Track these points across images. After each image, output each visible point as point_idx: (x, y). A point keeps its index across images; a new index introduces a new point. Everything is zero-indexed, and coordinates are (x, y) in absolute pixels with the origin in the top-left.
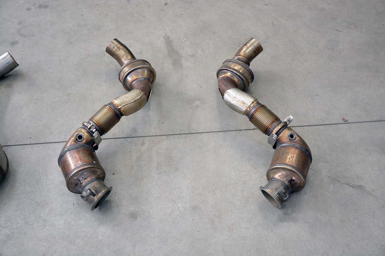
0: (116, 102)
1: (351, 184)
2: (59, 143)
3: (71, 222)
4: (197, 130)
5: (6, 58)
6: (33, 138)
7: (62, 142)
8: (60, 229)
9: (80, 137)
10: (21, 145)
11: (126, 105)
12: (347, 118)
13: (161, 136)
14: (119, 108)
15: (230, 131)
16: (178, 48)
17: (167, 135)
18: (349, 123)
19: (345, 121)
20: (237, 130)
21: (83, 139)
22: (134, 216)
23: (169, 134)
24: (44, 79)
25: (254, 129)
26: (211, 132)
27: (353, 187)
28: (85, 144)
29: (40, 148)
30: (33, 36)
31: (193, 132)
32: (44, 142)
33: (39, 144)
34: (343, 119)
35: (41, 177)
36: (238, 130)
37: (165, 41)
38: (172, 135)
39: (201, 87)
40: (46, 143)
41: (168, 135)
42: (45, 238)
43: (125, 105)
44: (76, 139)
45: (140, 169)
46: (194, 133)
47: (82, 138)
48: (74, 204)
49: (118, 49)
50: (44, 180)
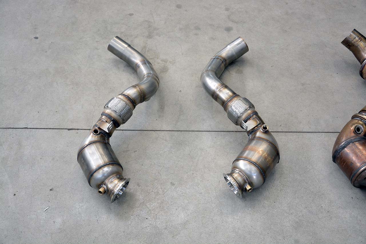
2: (312, 133)
5: (241, 44)
6: (283, 125)
8: (348, 223)
24: (272, 67)
30: (244, 22)
33: (291, 132)
42: (336, 230)
48: (352, 198)
49: (359, 39)
50: (311, 170)
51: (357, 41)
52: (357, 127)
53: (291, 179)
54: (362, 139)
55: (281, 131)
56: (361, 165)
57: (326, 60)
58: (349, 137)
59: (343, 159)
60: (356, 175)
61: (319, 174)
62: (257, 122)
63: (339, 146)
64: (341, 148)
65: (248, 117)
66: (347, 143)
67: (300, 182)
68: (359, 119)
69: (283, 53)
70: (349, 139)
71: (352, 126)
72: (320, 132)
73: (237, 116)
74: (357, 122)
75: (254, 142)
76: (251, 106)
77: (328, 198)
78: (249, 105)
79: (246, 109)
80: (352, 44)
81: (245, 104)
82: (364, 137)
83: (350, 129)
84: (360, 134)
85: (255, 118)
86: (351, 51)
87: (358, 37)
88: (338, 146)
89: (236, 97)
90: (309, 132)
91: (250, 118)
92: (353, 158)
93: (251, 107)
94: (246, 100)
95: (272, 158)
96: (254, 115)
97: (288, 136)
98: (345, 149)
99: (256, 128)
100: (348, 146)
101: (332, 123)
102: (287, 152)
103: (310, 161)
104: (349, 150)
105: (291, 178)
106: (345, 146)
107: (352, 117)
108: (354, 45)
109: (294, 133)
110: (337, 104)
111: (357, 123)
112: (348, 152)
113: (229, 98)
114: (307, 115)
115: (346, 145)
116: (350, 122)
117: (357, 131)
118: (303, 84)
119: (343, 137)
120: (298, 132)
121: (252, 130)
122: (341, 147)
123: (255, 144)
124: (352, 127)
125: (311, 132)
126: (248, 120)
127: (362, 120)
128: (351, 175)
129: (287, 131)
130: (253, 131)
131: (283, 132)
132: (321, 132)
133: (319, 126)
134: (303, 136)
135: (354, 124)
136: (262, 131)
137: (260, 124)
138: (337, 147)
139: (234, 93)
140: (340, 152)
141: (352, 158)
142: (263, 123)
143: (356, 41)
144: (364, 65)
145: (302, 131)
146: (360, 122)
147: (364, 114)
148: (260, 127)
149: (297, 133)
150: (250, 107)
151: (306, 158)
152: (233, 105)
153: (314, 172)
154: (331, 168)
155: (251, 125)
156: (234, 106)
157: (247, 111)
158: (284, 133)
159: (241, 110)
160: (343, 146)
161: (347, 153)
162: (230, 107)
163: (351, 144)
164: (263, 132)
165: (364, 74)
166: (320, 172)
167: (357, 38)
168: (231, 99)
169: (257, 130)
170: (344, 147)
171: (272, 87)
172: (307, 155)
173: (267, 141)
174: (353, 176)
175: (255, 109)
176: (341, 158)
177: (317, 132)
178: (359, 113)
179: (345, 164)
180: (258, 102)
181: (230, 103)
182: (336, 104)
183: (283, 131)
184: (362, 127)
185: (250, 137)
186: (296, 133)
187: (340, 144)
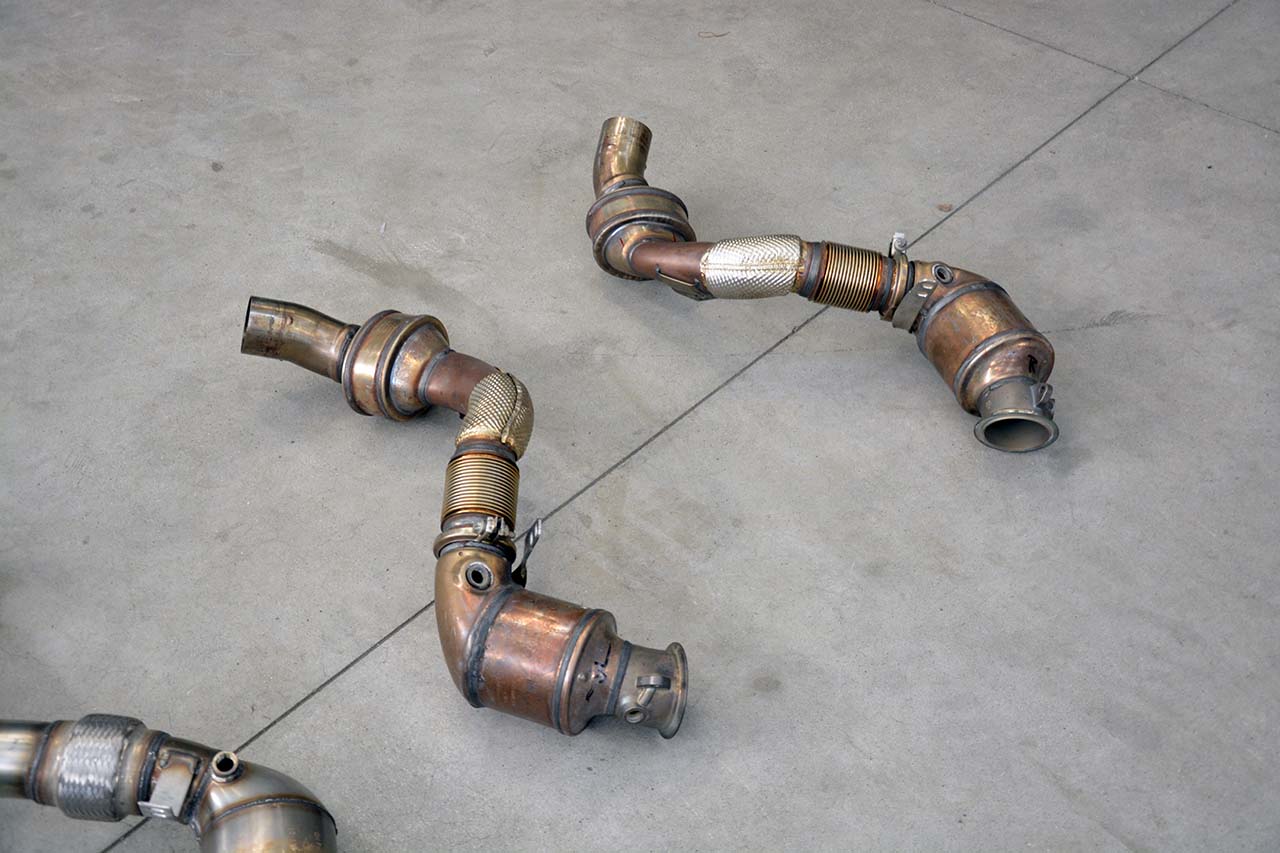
1: (1097, 321)
2: (357, 664)
3: (637, 812)
4: (676, 410)
6: (258, 703)
7: (361, 657)
8: (631, 847)
10: (246, 744)
12: (945, 201)
13: (608, 476)
15: (749, 366)
16: (389, 254)
17: (618, 464)
18: (957, 210)
19: (950, 211)
20: (761, 353)
22: (767, 685)
23: (620, 459)
24: (85, 542)
25: (793, 332)
26: (711, 394)
27: (1105, 324)
31: (671, 419)
33: (298, 704)
34: (941, 208)
35: (415, 775)
36: (765, 354)
37: (332, 258)
38: (629, 457)
39: (564, 312)
41: (621, 462)
45: (651, 578)
46: (676, 420)
48: (590, 769)
49: (286, 319)
50: (435, 776)
51: (283, 326)
52: (470, 573)
53: (403, 846)
54: (507, 596)
55: (266, 725)
56: (557, 669)
57: (232, 422)
58: (470, 616)
59: (498, 685)
60: (564, 706)
61: (464, 769)
62: (186, 765)
63: (467, 658)
64: (474, 661)
65: (146, 772)
66: (481, 636)
67: (434, 838)
68: (455, 546)
69: (90, 477)
70: (475, 620)
71: (456, 579)
72: (375, 646)
73: (104, 793)
74: (460, 558)
75: (224, 836)
76: (128, 727)
77: (536, 821)
78: (120, 732)
79: (121, 752)
80: (276, 341)
81: (106, 738)
82: (505, 587)
83: (458, 589)
84: (489, 585)
85: (169, 757)
86: (284, 361)
87: (277, 313)
88: (463, 660)
89: (52, 737)
90: (347, 668)
91: (154, 768)
92: (526, 665)
93: (131, 732)
94: (96, 722)
95: (313, 841)
96: (159, 749)
97: (298, 724)
98: (486, 654)
99: (195, 784)
100: (487, 643)
101: (387, 595)
102: (333, 775)
103: (413, 751)
104: (498, 653)
105: (400, 846)
106: (479, 648)
107: (435, 551)
108: (283, 343)
109: (309, 701)
110: (357, 531)
111: (461, 562)
112: (499, 657)
113: (29, 755)
114: (305, 621)
115: (479, 642)
116: (439, 569)
117: (478, 585)
118: (223, 536)
119: (456, 625)
120: (318, 690)
121: (189, 800)
122: (471, 659)
123: (233, 841)
124: (458, 582)
125: (352, 664)
126: (150, 780)
127: (468, 544)
128: (549, 714)
129: (285, 711)
130: (195, 801)
131: (275, 722)
132: (380, 643)
133: (362, 629)
134: (339, 692)
135: (456, 571)
136: (224, 780)
137: (199, 763)
138: (460, 664)
139: (37, 727)
140: (478, 672)
141: (521, 666)
142: (211, 753)
143: (282, 328)
144: (348, 380)
145: (326, 680)
146: (467, 553)
147: (458, 524)
148: (206, 771)
149: (316, 695)
150: (127, 735)
151: (396, 749)
152: (63, 768)
153: (446, 775)
154: (480, 726)
155: (170, 789)
156: (71, 770)
157: (126, 756)
158: (278, 723)
159: (105, 763)
160: (476, 649)
161: (499, 662)
162: (55, 782)
163: (492, 634)
164: (228, 782)
165: (366, 405)
166: (461, 762)
167: (278, 320)
168: (41, 752)
169: (203, 789)
170: (478, 653)
171: (134, 606)
172: (392, 740)
173: (261, 800)
174: (557, 715)
175: (145, 727)
176: (492, 685)
177: (368, 652)
178: (442, 529)
179: (514, 697)
180: (125, 685)
181: (46, 772)
182: (355, 533)
183: (273, 720)
184: (480, 563)
185: (199, 827)
186: (313, 698)
187: (464, 650)
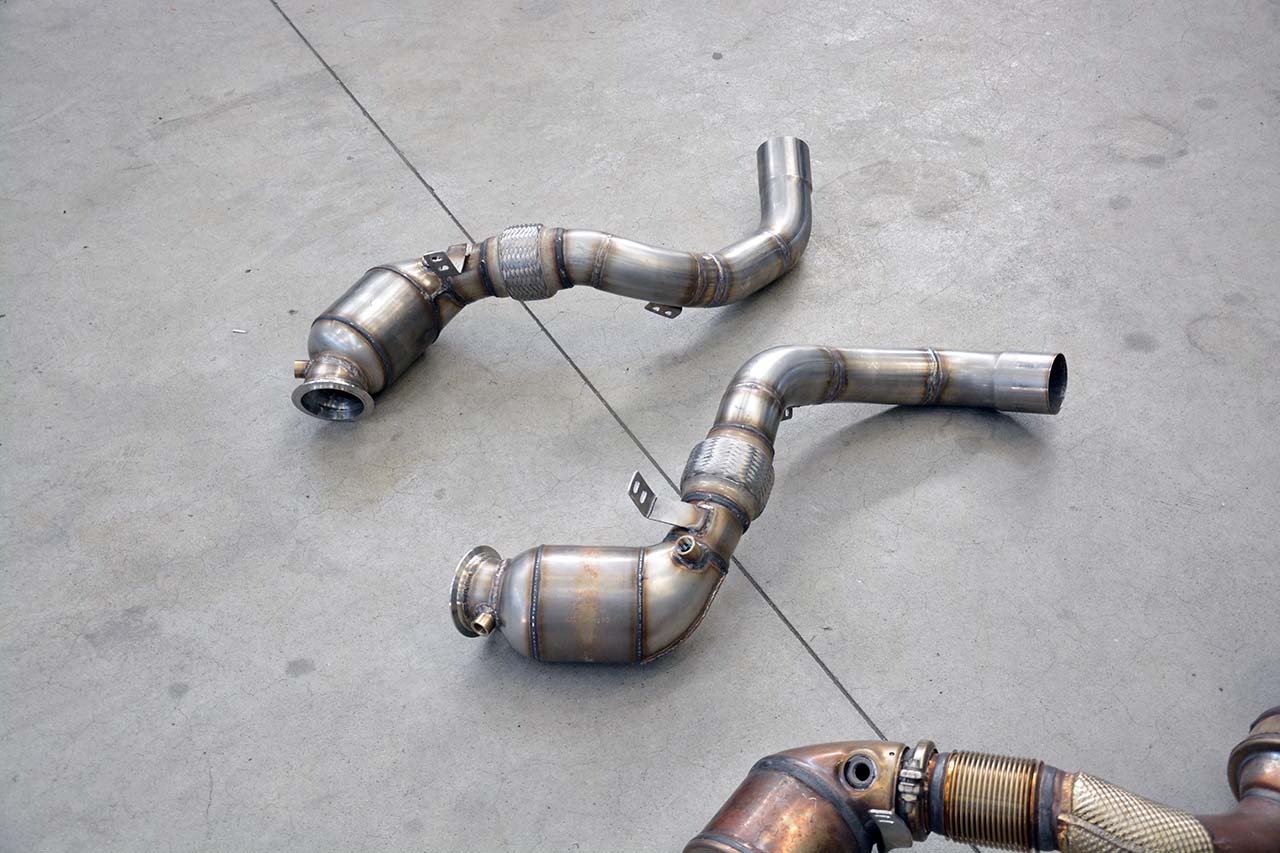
0: (1083, 793)
6: (832, 632)
9: (863, 772)
11: (1096, 835)
14: (1060, 817)
21: (864, 782)
28: (851, 803)
29: (809, 679)
30: (1216, 362)
32: (835, 675)
35: (709, 752)
40: (837, 682)
43: (1087, 831)
44: (848, 764)
47: (862, 780)
